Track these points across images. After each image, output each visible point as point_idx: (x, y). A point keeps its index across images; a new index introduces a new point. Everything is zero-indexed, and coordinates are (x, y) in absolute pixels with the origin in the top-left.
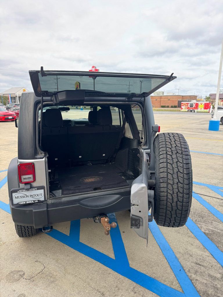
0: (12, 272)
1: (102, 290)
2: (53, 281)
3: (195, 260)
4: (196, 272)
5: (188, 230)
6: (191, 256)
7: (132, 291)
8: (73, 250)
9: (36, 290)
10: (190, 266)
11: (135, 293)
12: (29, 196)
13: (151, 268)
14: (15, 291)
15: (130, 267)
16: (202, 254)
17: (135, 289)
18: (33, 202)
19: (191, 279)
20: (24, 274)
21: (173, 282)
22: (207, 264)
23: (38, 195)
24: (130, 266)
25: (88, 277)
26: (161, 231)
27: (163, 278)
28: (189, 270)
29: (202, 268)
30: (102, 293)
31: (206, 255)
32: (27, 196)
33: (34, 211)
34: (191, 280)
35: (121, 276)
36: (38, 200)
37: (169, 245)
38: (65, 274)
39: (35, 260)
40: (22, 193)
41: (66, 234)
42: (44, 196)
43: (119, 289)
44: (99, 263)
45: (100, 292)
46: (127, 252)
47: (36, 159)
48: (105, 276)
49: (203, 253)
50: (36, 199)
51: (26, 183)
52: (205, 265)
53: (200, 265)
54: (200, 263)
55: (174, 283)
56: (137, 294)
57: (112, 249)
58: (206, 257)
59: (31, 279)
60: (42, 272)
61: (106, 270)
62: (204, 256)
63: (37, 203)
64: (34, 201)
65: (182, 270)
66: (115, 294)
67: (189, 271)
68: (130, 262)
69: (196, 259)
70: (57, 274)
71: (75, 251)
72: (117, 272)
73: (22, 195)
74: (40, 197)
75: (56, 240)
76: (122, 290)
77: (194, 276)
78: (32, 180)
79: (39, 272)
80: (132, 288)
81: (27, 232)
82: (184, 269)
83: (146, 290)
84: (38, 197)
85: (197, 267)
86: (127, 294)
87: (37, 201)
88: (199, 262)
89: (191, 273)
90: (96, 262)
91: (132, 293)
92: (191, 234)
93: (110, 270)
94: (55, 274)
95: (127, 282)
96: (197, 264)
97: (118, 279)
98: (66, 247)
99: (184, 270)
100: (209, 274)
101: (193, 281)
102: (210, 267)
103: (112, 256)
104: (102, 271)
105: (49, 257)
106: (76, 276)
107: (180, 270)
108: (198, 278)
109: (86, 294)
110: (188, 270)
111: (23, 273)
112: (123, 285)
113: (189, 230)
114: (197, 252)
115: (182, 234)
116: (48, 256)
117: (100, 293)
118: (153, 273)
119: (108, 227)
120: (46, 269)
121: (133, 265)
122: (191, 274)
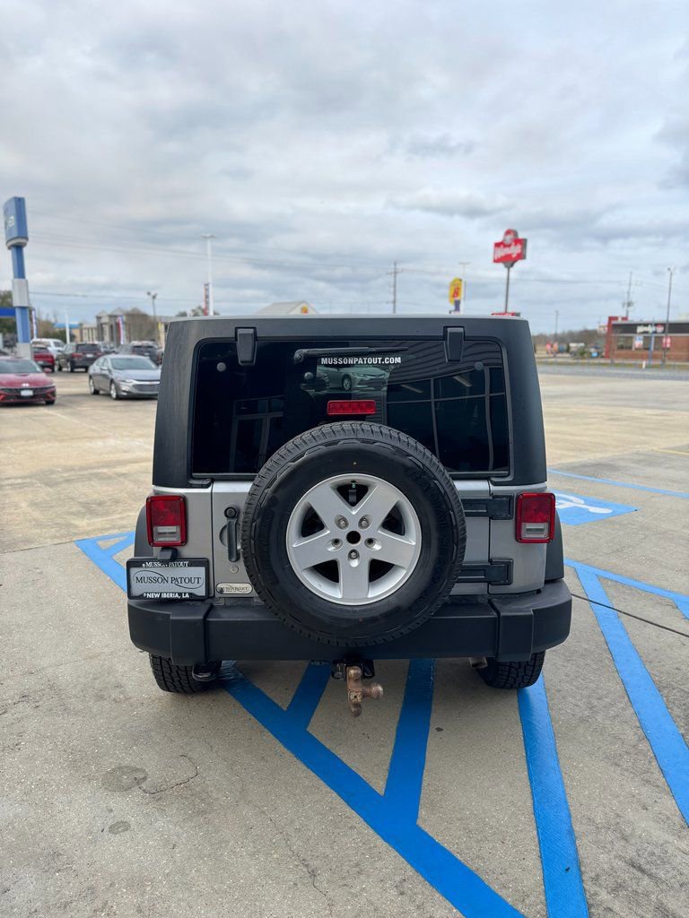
0: (120, 768)
1: (315, 863)
2: (202, 812)
3: (631, 853)
4: (617, 888)
5: (650, 762)
6: (625, 838)
7: (396, 887)
8: (280, 747)
9: (156, 820)
10: (606, 866)
11: (402, 894)
12: (170, 580)
13: (478, 841)
14: (112, 810)
15: (418, 826)
16: (667, 842)
17: (406, 884)
18: (177, 596)
19: (591, 902)
20: (145, 779)
21: (528, 896)
22: (670, 875)
23: (190, 580)
24: (419, 822)
25: (292, 822)
26: (559, 750)
27: (503, 878)
28: (597, 875)
29: (646, 881)
30: (313, 871)
31: (678, 848)
32: (164, 580)
33: (171, 618)
34: (590, 906)
35: (380, 842)
36: (190, 594)
37: (564, 791)
38: (237, 802)
39: (181, 752)
40: (152, 570)
41: (280, 705)
42: (204, 585)
43: (359, 873)
44: (335, 794)
45: (307, 866)
46: (424, 784)
47: (191, 486)
48: (338, 830)
49: (671, 839)
50: (186, 590)
51: (166, 547)
52: (662, 875)
53: (643, 871)
54: (646, 867)
55: (532, 899)
56: (405, 898)
57: (386, 766)
58: (677, 852)
59: (157, 794)
60: (187, 785)
61: (346, 817)
62: (670, 849)
63: (186, 600)
64: (180, 594)
65: (574, 870)
66: (345, 882)
67: (596, 879)
68: (422, 813)
69: (638, 851)
70: (219, 796)
71: (286, 750)
72: (374, 828)
73: (154, 575)
74: (196, 585)
75: (250, 716)
76: (368, 876)
77: (604, 896)
78: (176, 539)
79: (178, 781)
80: (398, 879)
81: (176, 679)
82: (583, 869)
83: (438, 895)
84: (190, 585)
85: (626, 875)
86: (378, 890)
87: (187, 596)
88: (642, 861)
89: (600, 886)
90: (329, 789)
91: (394, 892)
92: (657, 775)
93: (357, 820)
94: (214, 795)
95: (391, 861)
96: (633, 866)
97: (370, 848)
98: (269, 737)
99: (581, 873)
100: (662, 904)
101: (593, 910)
102: (677, 886)
103: (379, 784)
104: (333, 816)
105: (216, 752)
106: (262, 812)
107: (567, 870)
108: (616, 907)
109: (270, 862)
110: (593, 875)
111: (143, 776)
112: (378, 865)
113: (654, 763)
114: (652, 831)
115: (627, 770)
116: (215, 749)
117: (305, 870)
118: (478, 857)
119: (355, 694)
120: (198, 779)
121: (428, 821)
122: (598, 889)
